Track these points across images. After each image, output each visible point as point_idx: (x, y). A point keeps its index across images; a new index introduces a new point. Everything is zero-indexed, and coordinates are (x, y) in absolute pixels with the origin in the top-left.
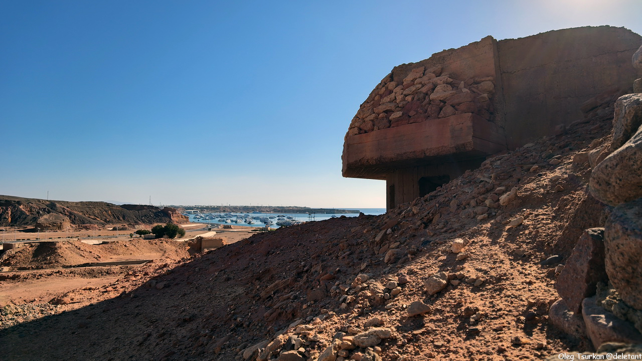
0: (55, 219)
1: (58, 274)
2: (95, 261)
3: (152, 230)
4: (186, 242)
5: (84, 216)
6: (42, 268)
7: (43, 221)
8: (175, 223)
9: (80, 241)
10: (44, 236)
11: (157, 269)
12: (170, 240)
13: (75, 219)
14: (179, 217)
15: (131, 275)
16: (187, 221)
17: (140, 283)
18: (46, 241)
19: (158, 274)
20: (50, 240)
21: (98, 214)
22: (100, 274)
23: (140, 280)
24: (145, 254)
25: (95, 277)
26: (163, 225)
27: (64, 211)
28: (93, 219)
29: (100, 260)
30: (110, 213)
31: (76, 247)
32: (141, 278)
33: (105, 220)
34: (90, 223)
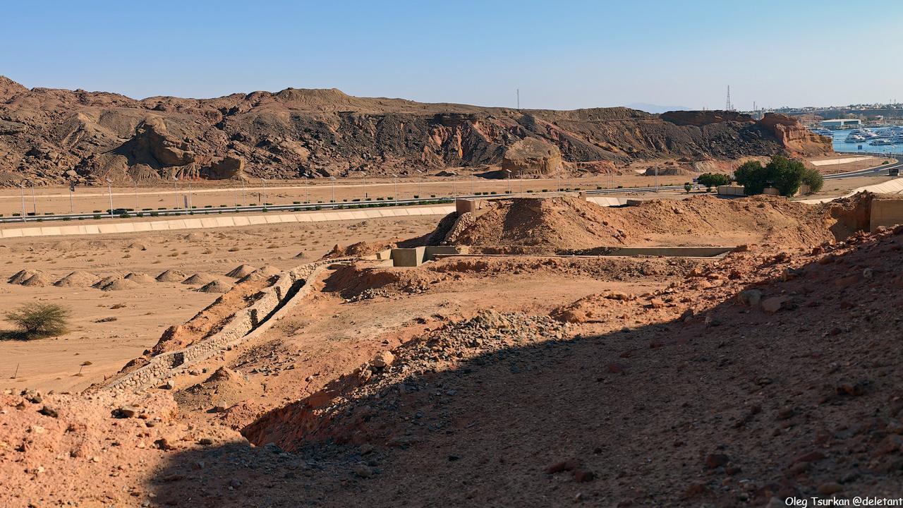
0: (535, 151)
1: (549, 267)
2: (616, 244)
3: (736, 174)
4: (826, 206)
5: (587, 143)
6: (521, 252)
7: (514, 154)
8: (795, 155)
9: (584, 199)
10: (519, 187)
11: (760, 267)
12: (782, 200)
13: (569, 149)
14: (804, 138)
15: (699, 275)
16: (827, 151)
17: (722, 295)
18: (524, 197)
19: (763, 278)
20: (530, 196)
21: (614, 136)
22: (627, 274)
23: (722, 288)
24: (721, 233)
25: (617, 278)
26: (764, 161)
27: (549, 133)
28: (606, 149)
29: (626, 242)
30: (639, 134)
31: (578, 211)
32: (724, 284)
33: (630, 152)
34: (600, 157)
